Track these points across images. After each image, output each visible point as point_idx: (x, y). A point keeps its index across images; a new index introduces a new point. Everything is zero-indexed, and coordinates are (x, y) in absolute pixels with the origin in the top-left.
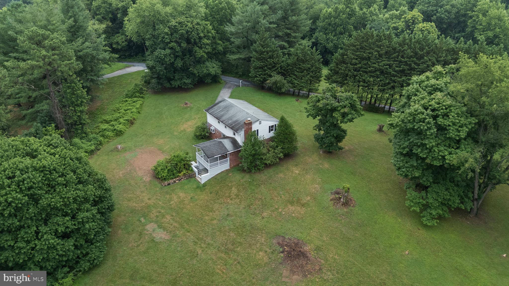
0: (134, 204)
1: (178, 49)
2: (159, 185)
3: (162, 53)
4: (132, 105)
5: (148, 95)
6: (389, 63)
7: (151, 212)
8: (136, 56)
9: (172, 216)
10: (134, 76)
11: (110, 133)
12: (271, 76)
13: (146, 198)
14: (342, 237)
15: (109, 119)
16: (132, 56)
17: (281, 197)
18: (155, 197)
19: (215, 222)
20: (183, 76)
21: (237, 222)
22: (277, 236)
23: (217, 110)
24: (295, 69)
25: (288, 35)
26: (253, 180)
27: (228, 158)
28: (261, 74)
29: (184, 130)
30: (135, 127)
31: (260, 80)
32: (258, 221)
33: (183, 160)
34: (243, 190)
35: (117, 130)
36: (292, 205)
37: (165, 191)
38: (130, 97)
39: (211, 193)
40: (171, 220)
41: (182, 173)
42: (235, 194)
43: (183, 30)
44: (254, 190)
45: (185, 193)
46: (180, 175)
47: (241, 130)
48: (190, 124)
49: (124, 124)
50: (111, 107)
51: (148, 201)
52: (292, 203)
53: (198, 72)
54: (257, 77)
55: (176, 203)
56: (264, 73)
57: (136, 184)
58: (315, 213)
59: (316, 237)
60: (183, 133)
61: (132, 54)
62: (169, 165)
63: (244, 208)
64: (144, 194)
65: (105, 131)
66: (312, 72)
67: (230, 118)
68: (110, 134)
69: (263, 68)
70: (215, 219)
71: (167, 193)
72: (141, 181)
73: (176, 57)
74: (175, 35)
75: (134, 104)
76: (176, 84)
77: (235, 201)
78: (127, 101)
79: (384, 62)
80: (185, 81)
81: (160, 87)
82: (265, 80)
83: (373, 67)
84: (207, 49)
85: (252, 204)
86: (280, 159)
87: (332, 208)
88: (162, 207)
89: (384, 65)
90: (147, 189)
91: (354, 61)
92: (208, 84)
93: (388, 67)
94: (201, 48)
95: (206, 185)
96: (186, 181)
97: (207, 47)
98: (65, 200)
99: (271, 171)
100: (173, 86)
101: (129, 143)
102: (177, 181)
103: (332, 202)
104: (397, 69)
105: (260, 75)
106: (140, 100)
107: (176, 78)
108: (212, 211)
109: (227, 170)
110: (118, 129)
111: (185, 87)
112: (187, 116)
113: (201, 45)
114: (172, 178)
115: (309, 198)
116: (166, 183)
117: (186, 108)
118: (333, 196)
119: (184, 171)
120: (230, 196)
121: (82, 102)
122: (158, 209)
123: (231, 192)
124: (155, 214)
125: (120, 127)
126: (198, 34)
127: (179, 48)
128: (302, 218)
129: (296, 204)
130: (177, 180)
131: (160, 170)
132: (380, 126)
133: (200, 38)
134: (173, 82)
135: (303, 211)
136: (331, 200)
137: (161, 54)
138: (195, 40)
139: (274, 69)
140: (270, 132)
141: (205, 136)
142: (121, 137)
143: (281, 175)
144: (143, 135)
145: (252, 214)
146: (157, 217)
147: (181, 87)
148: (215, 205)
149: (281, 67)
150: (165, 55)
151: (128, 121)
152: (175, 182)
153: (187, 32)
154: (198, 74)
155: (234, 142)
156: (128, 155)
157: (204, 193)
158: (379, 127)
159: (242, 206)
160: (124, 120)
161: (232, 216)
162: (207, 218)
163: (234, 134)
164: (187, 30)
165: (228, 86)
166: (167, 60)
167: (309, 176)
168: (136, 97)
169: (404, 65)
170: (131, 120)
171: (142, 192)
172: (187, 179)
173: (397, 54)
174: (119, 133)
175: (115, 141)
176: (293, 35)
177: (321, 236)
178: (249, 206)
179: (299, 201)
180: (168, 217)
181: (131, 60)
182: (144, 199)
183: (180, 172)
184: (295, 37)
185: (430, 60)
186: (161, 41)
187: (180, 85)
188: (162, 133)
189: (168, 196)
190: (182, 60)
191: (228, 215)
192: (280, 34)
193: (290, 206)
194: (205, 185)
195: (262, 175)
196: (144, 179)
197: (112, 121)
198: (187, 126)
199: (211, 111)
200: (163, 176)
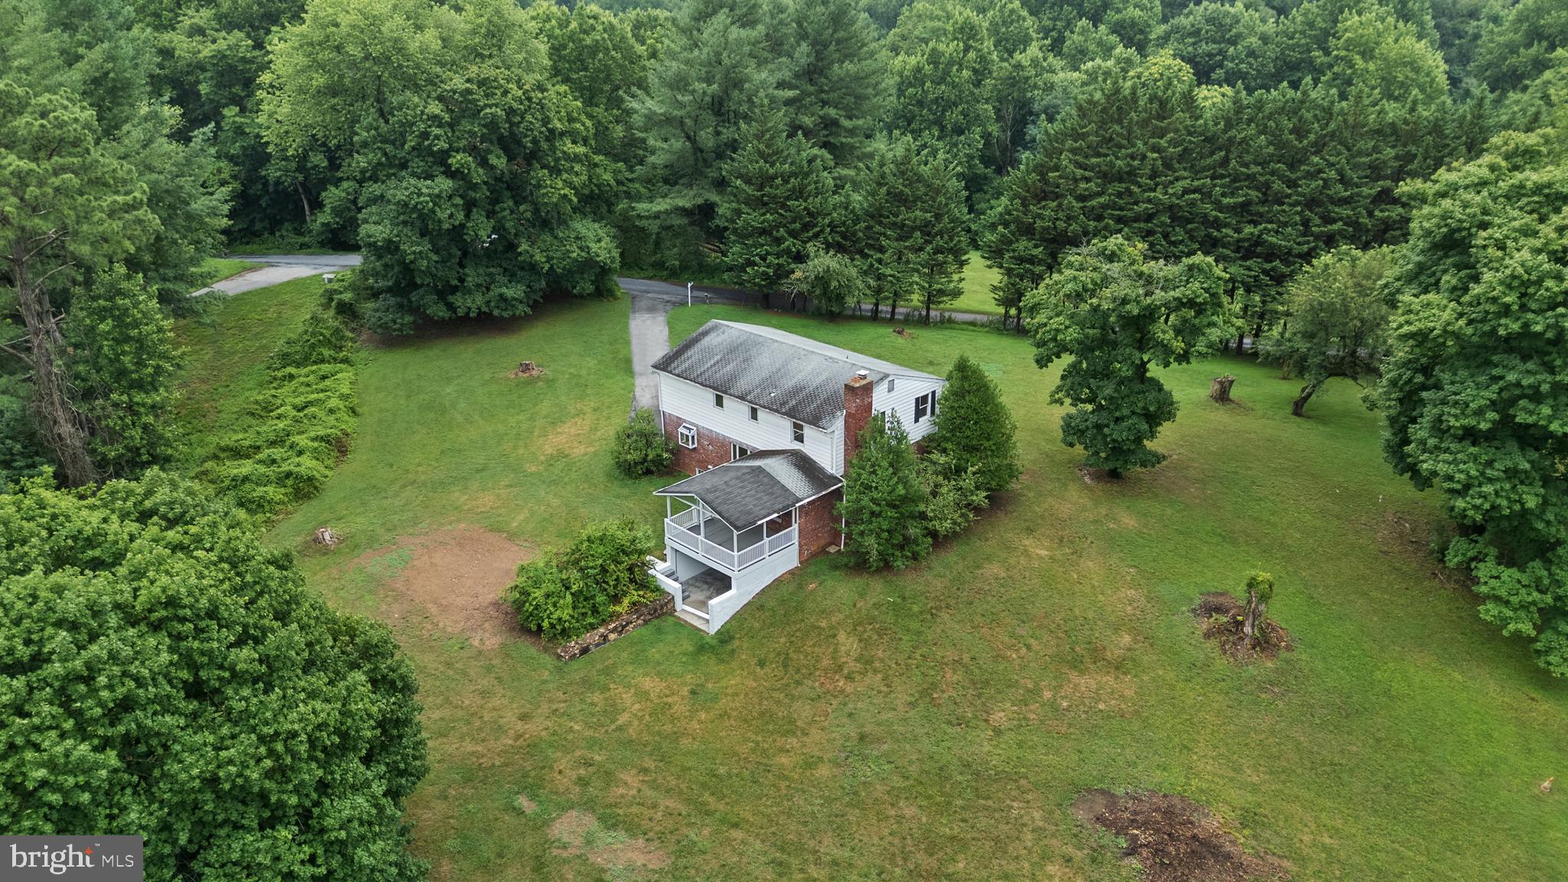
0: (469, 747)
1: (479, 175)
2: (548, 660)
3: (424, 190)
4: (321, 386)
5: (363, 354)
6: (1196, 183)
7: (551, 768)
8: (272, 233)
9: (645, 771)
10: (287, 297)
11: (270, 489)
12: (800, 258)
13: (509, 717)
14: (1308, 765)
15: (247, 443)
16: (257, 234)
17: (1028, 647)
18: (545, 708)
19: (823, 771)
20: (490, 275)
21: (911, 762)
22: (1082, 792)
23: (701, 361)
24: (877, 228)
25: (831, 124)
26: (904, 599)
27: (795, 527)
28: (768, 253)
29: (561, 455)
30: (358, 460)
31: (765, 274)
32: (983, 747)
33: (624, 552)
34: (880, 636)
35: (298, 477)
36: (1082, 672)
37: (577, 677)
38: (298, 365)
39: (762, 664)
40: (644, 788)
41: (626, 601)
42: (854, 654)
43: (496, 106)
44: (919, 633)
45: (659, 674)
46: (618, 608)
47: (833, 414)
48: (573, 431)
49: (317, 455)
50: (230, 406)
51: (520, 726)
52: (1076, 664)
53: (549, 259)
54: (754, 264)
55: (641, 719)
56: (775, 249)
57: (449, 665)
58: (1172, 687)
59: (1222, 777)
60: (560, 465)
61: (258, 226)
62: (575, 574)
63: (913, 705)
64: (496, 702)
65: (248, 486)
66: (941, 233)
67: (769, 382)
68: (272, 492)
69: (771, 234)
70: (821, 759)
71: (587, 684)
72: (464, 654)
73: (469, 206)
74: (466, 125)
75: (327, 382)
76: (470, 303)
77: (867, 680)
78: (291, 377)
79: (1181, 183)
80: (504, 290)
81: (408, 319)
82: (782, 273)
83: (1149, 201)
84: (577, 174)
85: (934, 686)
86: (977, 510)
87: (1221, 663)
88: (592, 743)
89: (1186, 191)
90: (499, 679)
91: (1083, 185)
92: (582, 299)
93: (1197, 196)
94: (555, 171)
95: (732, 638)
96: (643, 631)
97: (577, 167)
98: (279, 747)
99: (952, 558)
100: (461, 312)
101: (359, 520)
102: (612, 636)
103: (1213, 643)
104: (1226, 201)
105: (763, 259)
106: (341, 371)
107: (470, 281)
108: (790, 728)
109: (791, 572)
110: (302, 470)
111: (505, 314)
112: (545, 407)
113: (557, 160)
114: (593, 627)
115: (1127, 639)
116: (574, 645)
117: (532, 381)
118: (1205, 624)
119: (634, 595)
120: (840, 668)
121: (158, 370)
122: (578, 753)
123: (836, 651)
124: (574, 775)
125: (307, 465)
126: (546, 121)
127: (481, 171)
128: (1137, 713)
129: (1092, 666)
130: (612, 631)
131: (542, 600)
132: (1221, 383)
133: (552, 135)
134: (458, 300)
135: (1128, 686)
136: (1207, 635)
137: (420, 194)
138: (535, 141)
139: (811, 234)
140: (916, 421)
141: (658, 461)
142: (314, 502)
143: (994, 569)
144: (405, 486)
145: (949, 723)
146: (583, 782)
147: (490, 314)
148: (797, 705)
149: (832, 226)
150: (436, 198)
151: (328, 442)
152: (605, 638)
153: (511, 112)
154: (547, 267)
155: (805, 465)
156: (374, 563)
157: (734, 665)
158: (1217, 387)
159: (901, 698)
160: (313, 439)
161: (879, 740)
162: (784, 760)
163: (799, 438)
164: (511, 108)
165: (643, 304)
166: (442, 214)
167: (1090, 564)
168: (323, 361)
169: (1249, 188)
170: (338, 440)
171: (484, 694)
172: (646, 622)
173: (1223, 153)
174: (304, 489)
175: (298, 517)
176: (847, 123)
177: (1235, 770)
178: (925, 693)
179: (1097, 654)
180: (630, 777)
181: (255, 247)
182: (502, 721)
183: (616, 599)
184: (852, 132)
185: (1331, 165)
186: (414, 148)
187: (485, 309)
188: (478, 471)
189: (597, 697)
190: (488, 217)
191: (862, 738)
192: (807, 121)
193: (1073, 675)
194: (725, 636)
195: (928, 576)
196: (476, 643)
197: (258, 448)
198: (563, 438)
199: (682, 365)
200: (560, 619)
